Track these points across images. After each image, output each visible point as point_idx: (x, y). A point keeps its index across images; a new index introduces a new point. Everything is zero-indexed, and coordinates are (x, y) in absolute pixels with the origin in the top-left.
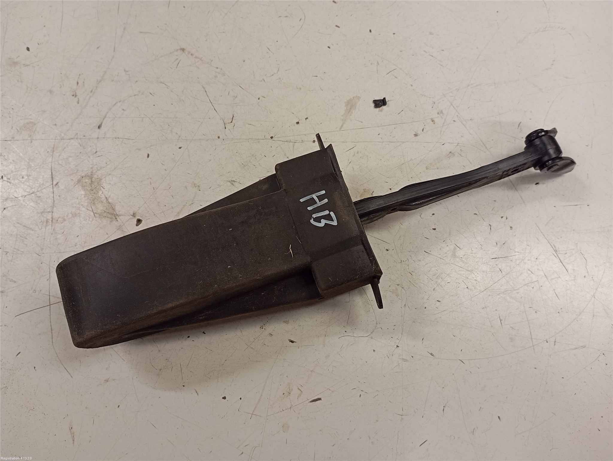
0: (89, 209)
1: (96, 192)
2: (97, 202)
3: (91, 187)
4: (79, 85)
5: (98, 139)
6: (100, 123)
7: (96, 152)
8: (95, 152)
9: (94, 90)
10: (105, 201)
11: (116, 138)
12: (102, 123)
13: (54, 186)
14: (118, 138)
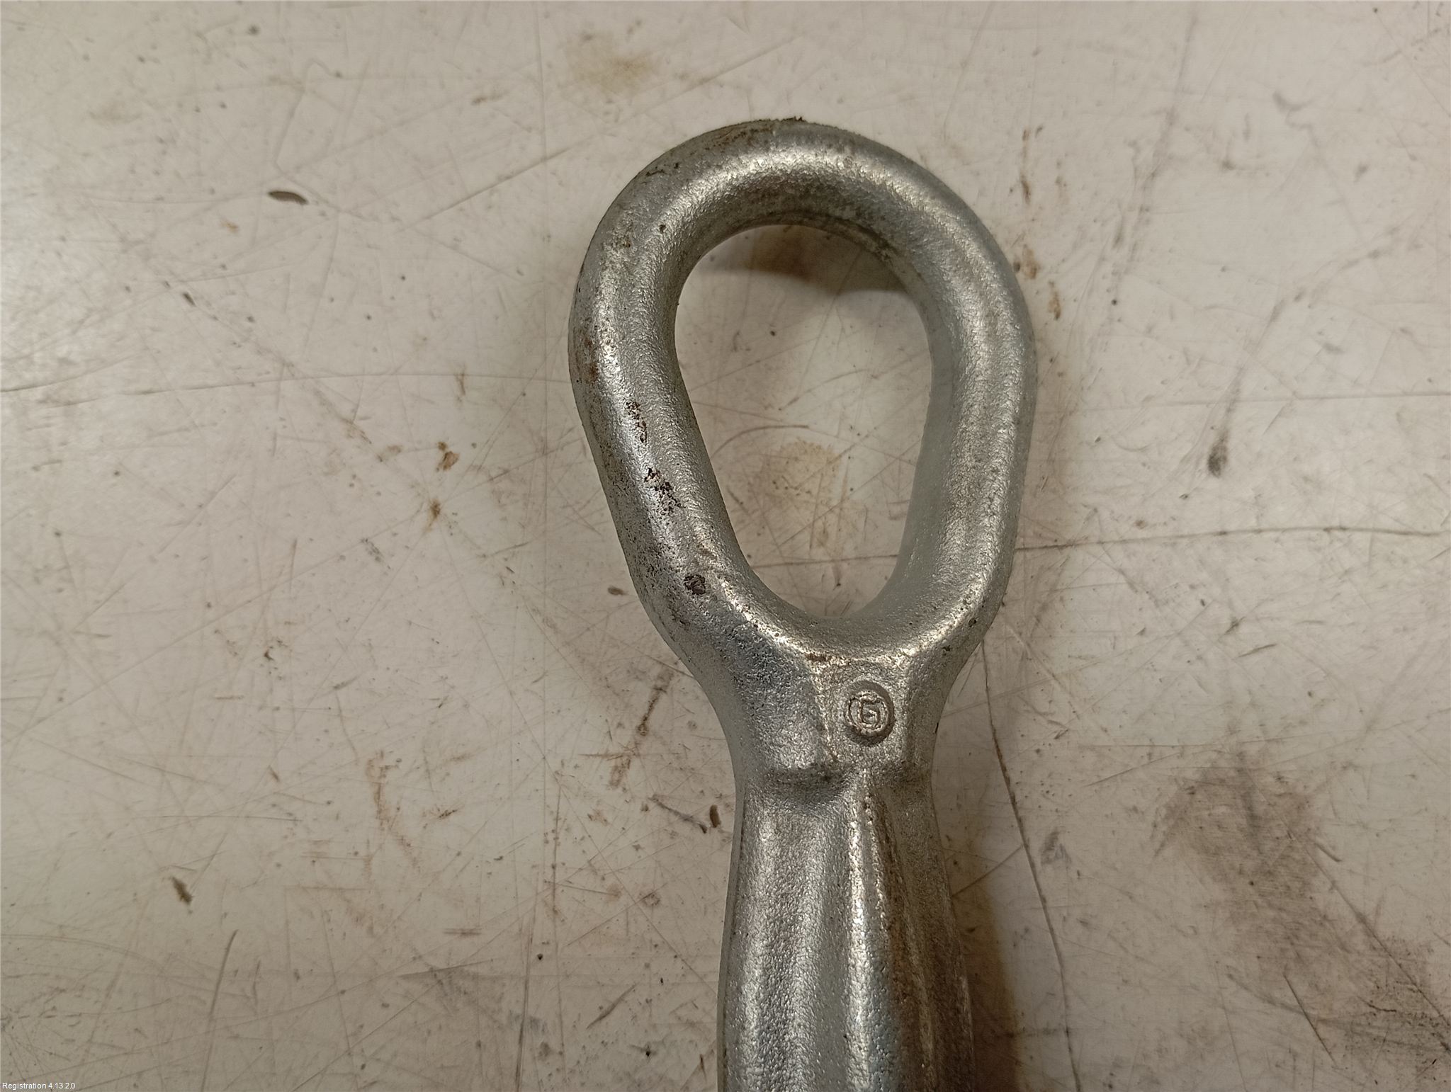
0: (1277, 994)
1: (1296, 885)
2: (1312, 947)
3: (1255, 853)
4: (1037, 196)
5: (1228, 538)
6: (1212, 438)
7: (1235, 624)
8: (1226, 623)
9: (1128, 230)
10: (1359, 942)
11: (1327, 530)
12: (1223, 438)
13: (1038, 861)
14: (1343, 529)
